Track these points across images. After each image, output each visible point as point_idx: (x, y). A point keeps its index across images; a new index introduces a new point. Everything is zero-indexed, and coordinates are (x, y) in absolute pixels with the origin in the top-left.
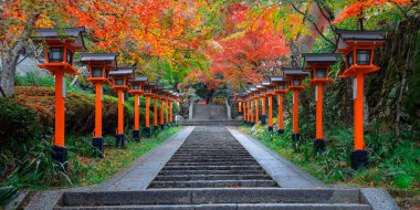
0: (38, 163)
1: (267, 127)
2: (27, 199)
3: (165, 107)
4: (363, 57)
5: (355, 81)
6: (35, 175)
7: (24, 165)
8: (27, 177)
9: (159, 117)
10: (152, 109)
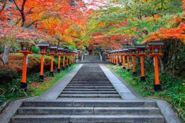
0: (14, 90)
1: (122, 67)
2: (7, 105)
3: (71, 58)
4: (156, 50)
5: (154, 59)
6: (12, 94)
7: (8, 90)
8: (9, 95)
9: (69, 62)
10: (66, 59)
